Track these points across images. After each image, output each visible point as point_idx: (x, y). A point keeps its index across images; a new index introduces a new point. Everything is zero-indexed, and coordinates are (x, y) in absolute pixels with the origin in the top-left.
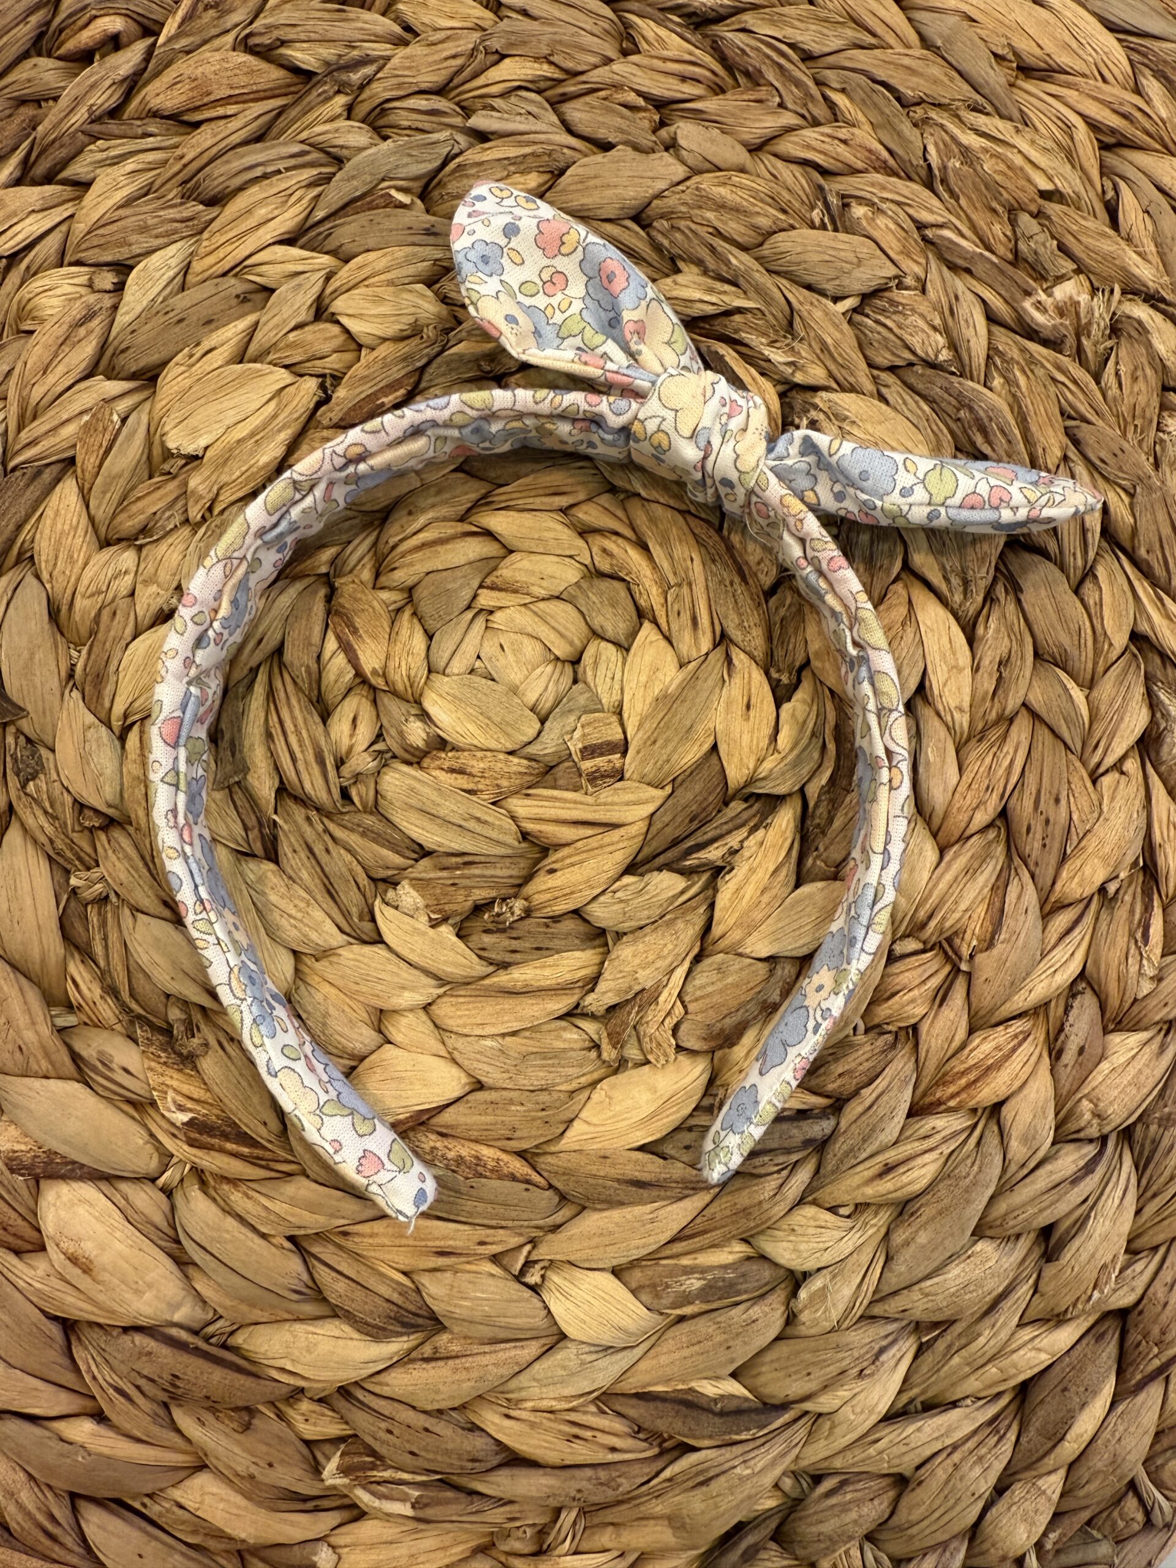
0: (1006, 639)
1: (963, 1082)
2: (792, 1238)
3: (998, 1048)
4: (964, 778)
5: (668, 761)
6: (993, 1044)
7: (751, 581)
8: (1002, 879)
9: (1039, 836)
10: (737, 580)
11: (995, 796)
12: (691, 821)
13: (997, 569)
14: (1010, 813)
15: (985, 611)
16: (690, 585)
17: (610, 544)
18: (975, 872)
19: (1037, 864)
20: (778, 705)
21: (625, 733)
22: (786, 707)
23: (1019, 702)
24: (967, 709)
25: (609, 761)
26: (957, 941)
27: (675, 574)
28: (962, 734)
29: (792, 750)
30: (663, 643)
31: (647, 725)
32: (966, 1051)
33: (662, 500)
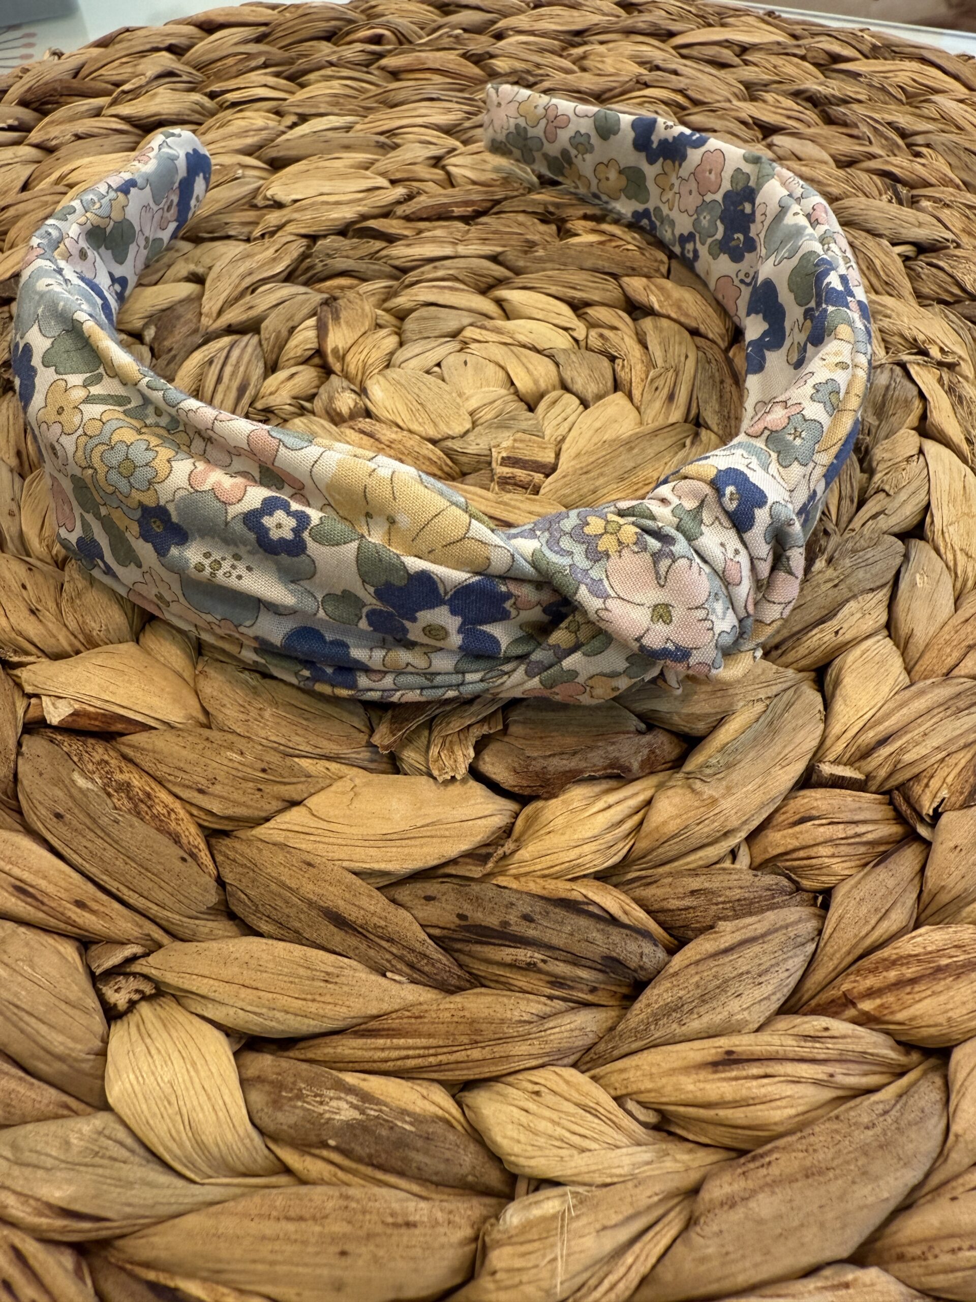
1: (892, 975)
2: (531, 1106)
4: (961, 612)
10: (729, 381)
16: (678, 372)
17: (610, 334)
21: (557, 458)
25: (529, 476)
26: (917, 789)
27: (665, 361)
30: (630, 409)
31: (584, 458)
33: (673, 315)
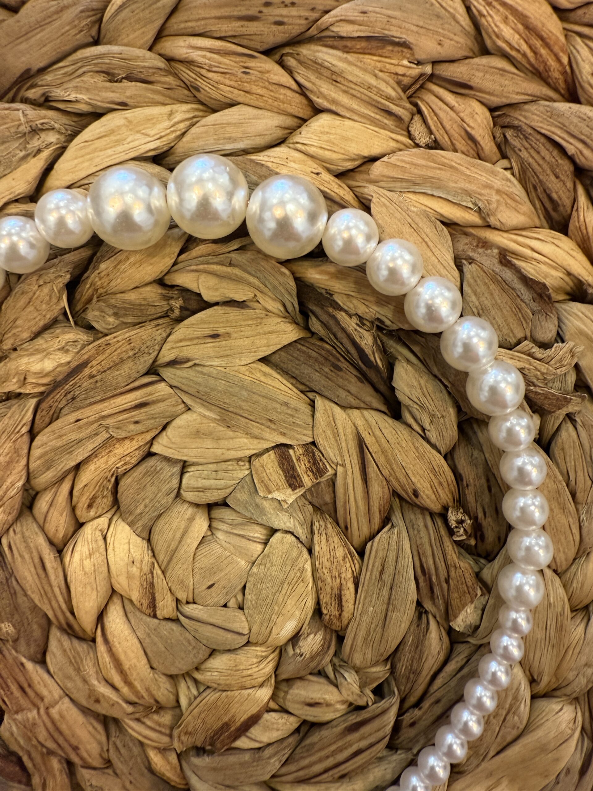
0: (85, 78)
1: (543, 51)
3: (505, 20)
4: (240, 99)
5: (286, 404)
6: (502, 26)
7: (86, 357)
8: (336, 43)
9: (284, 11)
10: (87, 371)
11: (252, 63)
12: (340, 369)
13: (13, 100)
14: (265, 47)
15: (61, 106)
16: (104, 418)
17: (82, 502)
18: (333, 73)
19: (313, 9)
20: (208, 305)
21: (267, 450)
22: (207, 296)
23: (149, 54)
24: (168, 108)
25: (298, 460)
26: (406, 81)
27: (97, 434)
28: (197, 110)
29: (250, 284)
30: (170, 430)
31: (256, 431)
32: (513, 53)
33: (24, 462)
